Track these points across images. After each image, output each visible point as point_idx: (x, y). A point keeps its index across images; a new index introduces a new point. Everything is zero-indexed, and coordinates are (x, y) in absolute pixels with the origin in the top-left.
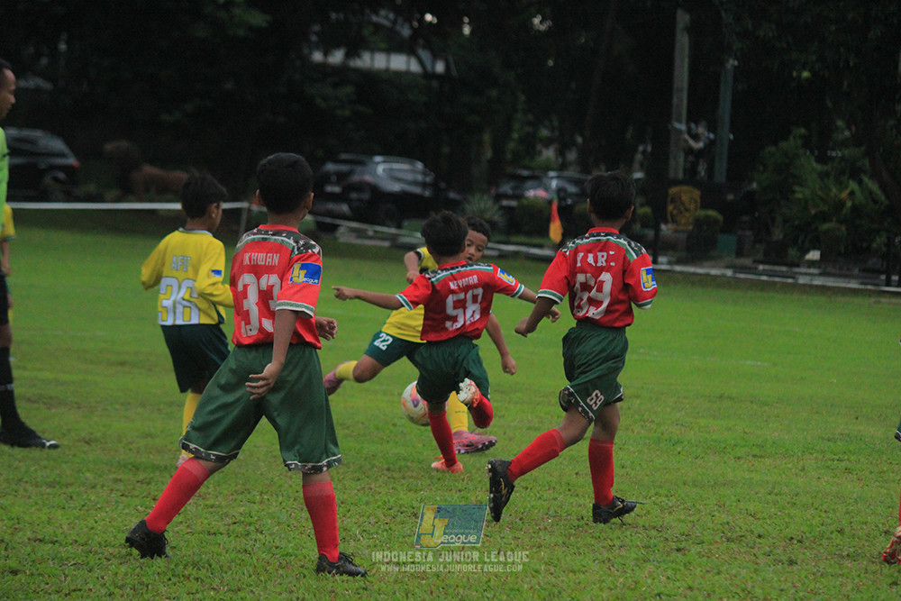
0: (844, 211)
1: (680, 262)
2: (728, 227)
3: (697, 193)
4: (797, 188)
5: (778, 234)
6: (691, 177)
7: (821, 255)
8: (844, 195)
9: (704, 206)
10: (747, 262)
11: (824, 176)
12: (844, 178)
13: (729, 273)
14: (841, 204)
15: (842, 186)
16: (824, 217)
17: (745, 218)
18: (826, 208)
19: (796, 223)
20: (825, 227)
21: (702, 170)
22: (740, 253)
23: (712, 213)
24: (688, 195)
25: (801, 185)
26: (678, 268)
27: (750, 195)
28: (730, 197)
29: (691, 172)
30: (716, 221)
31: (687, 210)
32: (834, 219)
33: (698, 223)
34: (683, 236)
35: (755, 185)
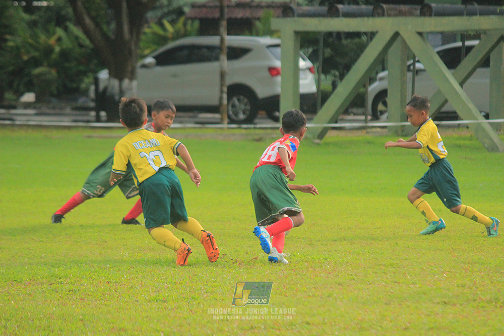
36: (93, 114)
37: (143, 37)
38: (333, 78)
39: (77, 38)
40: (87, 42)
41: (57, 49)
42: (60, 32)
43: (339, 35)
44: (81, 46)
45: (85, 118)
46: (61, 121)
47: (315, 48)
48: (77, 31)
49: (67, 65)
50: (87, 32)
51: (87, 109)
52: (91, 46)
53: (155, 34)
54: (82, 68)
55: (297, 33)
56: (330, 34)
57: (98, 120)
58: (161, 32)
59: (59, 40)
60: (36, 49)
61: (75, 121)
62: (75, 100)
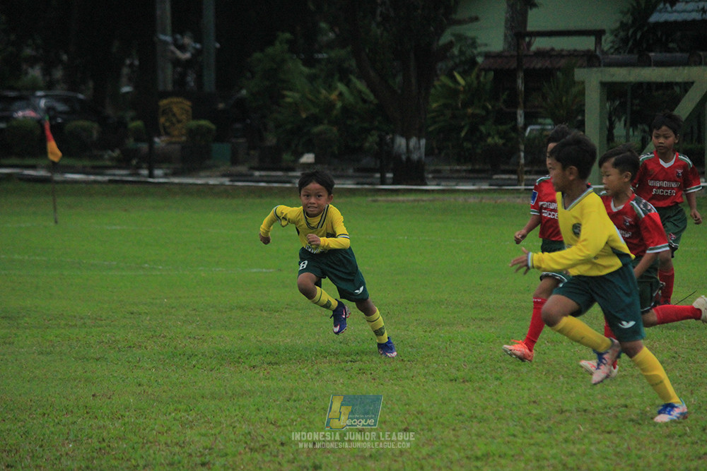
0: (335, 112)
1: (176, 173)
3: (187, 104)
4: (286, 93)
5: (271, 140)
6: (180, 87)
7: (316, 158)
8: (334, 96)
9: (196, 116)
10: (242, 169)
11: (312, 79)
12: (333, 81)
13: (226, 181)
14: (331, 105)
15: (331, 88)
16: (315, 120)
17: (238, 126)
18: (315, 111)
19: (289, 126)
20: (317, 129)
21: (191, 80)
22: (235, 161)
23: (205, 123)
24: (180, 106)
25: (291, 90)
26: (175, 180)
27: (240, 101)
28: (221, 106)
29: (180, 83)
30: (209, 130)
31: (179, 121)
32: (326, 121)
33: (192, 133)
34: (177, 147)
35: (244, 92)
36: (378, 175)
37: (433, 91)
38: (642, 134)
39: (360, 92)
40: (372, 97)
41: (339, 105)
42: (341, 87)
43: (649, 85)
44: (365, 101)
45: (369, 180)
46: (343, 184)
47: (622, 100)
48: (360, 85)
49: (349, 122)
50: (371, 86)
52: (376, 101)
53: (444, 86)
54: (366, 125)
55: (604, 85)
56: (640, 85)
57: (383, 181)
58: (451, 84)
59: (341, 94)
60: (316, 106)
61: (358, 184)
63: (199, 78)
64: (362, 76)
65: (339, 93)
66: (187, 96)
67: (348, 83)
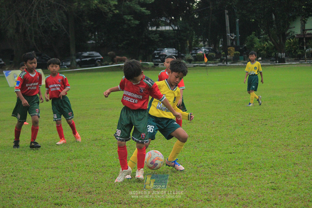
0: (265, 49)
1: (232, 63)
2: (241, 55)
3: (234, 48)
4: (255, 45)
6: (232, 45)
7: (261, 58)
8: (265, 45)
9: (235, 51)
11: (260, 42)
12: (264, 42)
13: (243, 64)
14: (264, 47)
15: (264, 43)
16: (261, 50)
17: (245, 52)
20: (262, 52)
21: (234, 43)
22: (244, 60)
23: (238, 52)
24: (232, 49)
25: (256, 44)
26: (232, 65)
27: (245, 47)
28: (241, 48)
29: (232, 44)
30: (239, 54)
31: (232, 52)
32: (263, 50)
33: (235, 54)
34: (232, 58)
35: (245, 45)
37: (286, 43)
39: (270, 44)
40: (273, 45)
41: (266, 47)
42: (266, 43)
44: (271, 46)
45: (273, 63)
46: (268, 64)
48: (271, 43)
49: (268, 50)
50: (273, 43)
51: (273, 61)
52: (274, 46)
53: (288, 42)
54: (272, 51)
57: (276, 63)
58: (290, 41)
59: (266, 45)
60: (261, 47)
61: (271, 63)
62: (271, 59)
63: (236, 43)
64: (271, 40)
65: (266, 44)
66: (234, 46)
67: (268, 42)
